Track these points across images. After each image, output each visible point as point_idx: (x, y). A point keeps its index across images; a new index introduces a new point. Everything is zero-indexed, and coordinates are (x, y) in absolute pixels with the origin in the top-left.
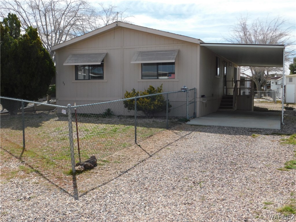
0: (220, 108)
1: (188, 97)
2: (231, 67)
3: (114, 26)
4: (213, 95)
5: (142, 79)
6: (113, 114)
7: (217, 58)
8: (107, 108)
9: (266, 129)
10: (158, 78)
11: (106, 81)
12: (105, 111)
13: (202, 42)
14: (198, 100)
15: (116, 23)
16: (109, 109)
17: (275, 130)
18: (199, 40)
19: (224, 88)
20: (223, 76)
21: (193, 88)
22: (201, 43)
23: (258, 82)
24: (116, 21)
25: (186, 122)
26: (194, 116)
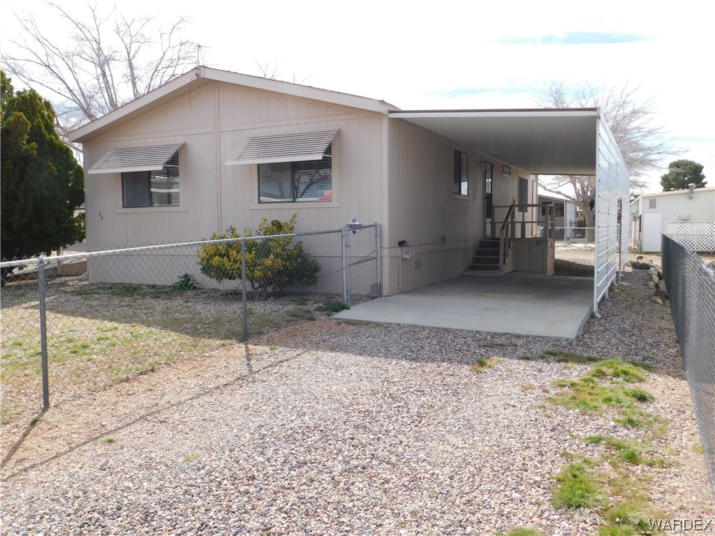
0: (472, 268)
1: (346, 246)
2: (508, 176)
3: (192, 78)
4: (443, 239)
5: (260, 202)
6: (197, 286)
7: (458, 155)
8: (183, 273)
9: (534, 337)
10: (294, 201)
11: (185, 209)
12: (178, 280)
13: (392, 109)
14: (386, 252)
15: (195, 71)
16: (186, 276)
17: (558, 340)
18: (383, 102)
19: (485, 223)
20: (480, 195)
21: (373, 223)
22: (390, 112)
23: (589, 208)
24: (196, 65)
25: (337, 311)
26: (375, 293)
